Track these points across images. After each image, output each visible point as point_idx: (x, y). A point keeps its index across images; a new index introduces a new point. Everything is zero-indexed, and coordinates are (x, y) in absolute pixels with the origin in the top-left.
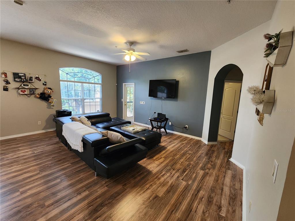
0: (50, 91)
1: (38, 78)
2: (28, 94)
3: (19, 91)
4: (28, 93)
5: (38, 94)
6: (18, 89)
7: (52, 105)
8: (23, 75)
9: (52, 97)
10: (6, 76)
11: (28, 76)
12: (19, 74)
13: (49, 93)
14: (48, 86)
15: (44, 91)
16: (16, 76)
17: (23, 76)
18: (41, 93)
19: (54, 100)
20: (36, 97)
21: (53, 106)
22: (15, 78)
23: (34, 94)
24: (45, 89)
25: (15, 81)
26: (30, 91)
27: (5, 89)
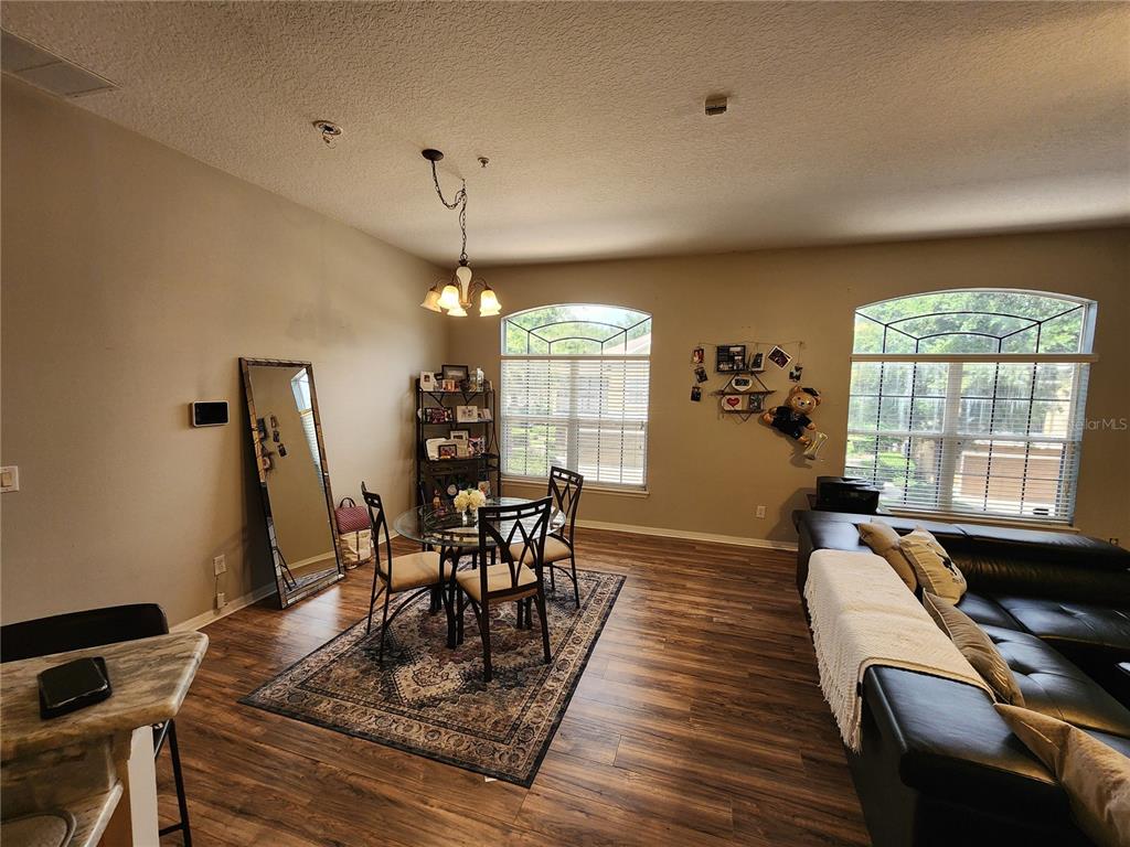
0: (807, 398)
1: (778, 357)
2: (743, 412)
3: (724, 401)
4: (745, 408)
5: (770, 412)
6: (722, 393)
7: (806, 453)
8: (739, 349)
9: (812, 424)
10: (701, 358)
11: (752, 351)
12: (732, 349)
13: (805, 407)
14: (805, 383)
15: (789, 400)
16: (724, 354)
17: (738, 354)
18: (779, 408)
19: (817, 436)
20: (763, 421)
21: (811, 458)
22: (719, 363)
23: (758, 410)
24: (793, 393)
25: (718, 370)
26: (751, 402)
27: (696, 397)
